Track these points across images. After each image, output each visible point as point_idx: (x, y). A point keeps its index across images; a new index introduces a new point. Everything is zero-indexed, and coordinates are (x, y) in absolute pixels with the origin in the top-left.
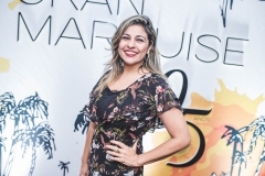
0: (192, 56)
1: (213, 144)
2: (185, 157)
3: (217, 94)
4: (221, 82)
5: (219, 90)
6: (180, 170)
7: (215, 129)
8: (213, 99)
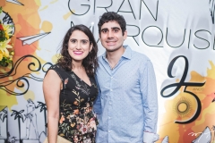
0: (192, 45)
1: (207, 106)
2: (188, 116)
3: (208, 71)
4: (211, 63)
5: (210, 68)
6: (184, 126)
7: (208, 96)
8: (206, 75)
